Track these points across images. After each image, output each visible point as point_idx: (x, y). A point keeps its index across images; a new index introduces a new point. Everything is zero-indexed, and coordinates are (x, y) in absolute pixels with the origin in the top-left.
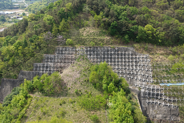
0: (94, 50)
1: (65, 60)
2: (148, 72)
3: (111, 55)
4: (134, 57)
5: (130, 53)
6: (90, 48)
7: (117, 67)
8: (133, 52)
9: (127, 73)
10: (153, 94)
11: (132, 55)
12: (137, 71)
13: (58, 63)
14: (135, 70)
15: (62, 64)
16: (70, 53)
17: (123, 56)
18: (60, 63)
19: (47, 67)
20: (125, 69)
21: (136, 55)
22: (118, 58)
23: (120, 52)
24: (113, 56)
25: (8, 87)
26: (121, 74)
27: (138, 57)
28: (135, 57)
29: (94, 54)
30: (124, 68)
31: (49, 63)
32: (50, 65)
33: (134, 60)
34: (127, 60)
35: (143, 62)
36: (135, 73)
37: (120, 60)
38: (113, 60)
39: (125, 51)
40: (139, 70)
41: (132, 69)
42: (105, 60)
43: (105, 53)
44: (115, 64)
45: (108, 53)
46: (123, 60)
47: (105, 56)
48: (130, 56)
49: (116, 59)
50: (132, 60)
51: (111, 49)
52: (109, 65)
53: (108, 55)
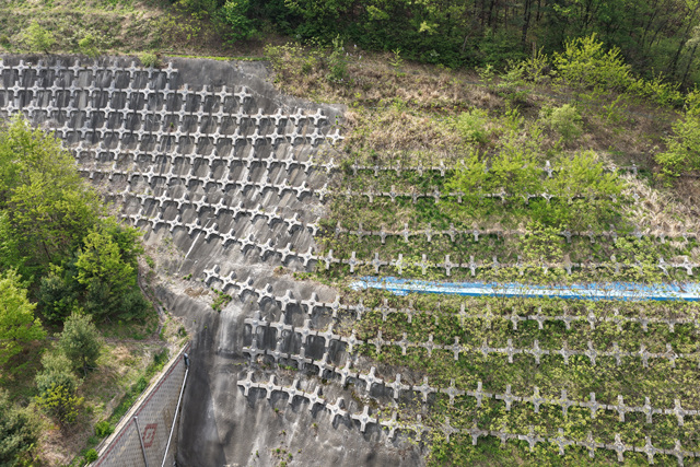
2: (304, 207)
3: (137, 102)
4: (258, 116)
5: (242, 95)
6: (34, 60)
7: (150, 174)
8: (260, 87)
9: (196, 206)
10: (291, 343)
11: (250, 104)
12: (253, 197)
14: (244, 193)
21: (270, 107)
27: (278, 116)
28: (263, 121)
30: (188, 176)
33: (255, 136)
34: (216, 135)
35: (300, 148)
36: (237, 209)
37: (178, 133)
38: (141, 132)
39: (217, 85)
40: (262, 194)
41: (230, 187)
42: (97, 129)
43: (107, 92)
44: (149, 153)
45: (123, 90)
46: (197, 134)
47: (104, 106)
48: (239, 114)
49: (161, 127)
50: (242, 137)
51: (138, 69)
52: (116, 157)
53: (119, 101)
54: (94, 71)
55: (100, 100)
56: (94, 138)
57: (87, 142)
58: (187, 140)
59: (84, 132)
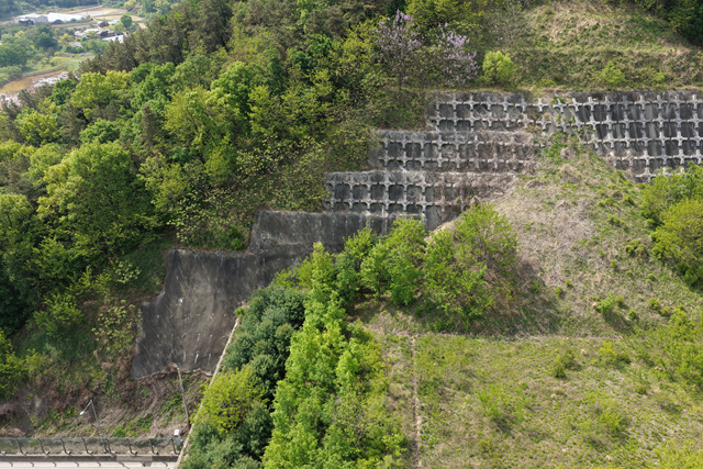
0: (617, 109)
1: (485, 154)
6: (599, 96)
13: (450, 169)
15: (469, 174)
16: (504, 123)
18: (461, 170)
19: (395, 191)
25: (200, 291)
29: (618, 127)
31: (405, 171)
32: (412, 179)
42: (675, 156)
43: (674, 123)
45: (690, 120)
47: (676, 135)
51: (701, 101)
53: (686, 130)
55: (668, 130)
56: (672, 164)
59: (664, 160)
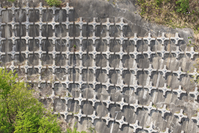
3: (47, 31)
5: (121, 24)
7: (67, 82)
8: (132, 18)
9: (105, 104)
11: (127, 30)
12: (144, 97)
14: (137, 93)
17: (93, 38)
20: (99, 87)
21: (141, 32)
22: (74, 45)
23: (80, 22)
24: (53, 38)
26: (82, 107)
27: (148, 38)
30: (94, 82)
33: (135, 53)
34: (107, 52)
35: (168, 60)
36: (136, 105)
37: (80, 52)
38: (54, 52)
39: (102, 17)
40: (151, 94)
41: (126, 89)
42: (22, 52)
43: (24, 25)
44: (62, 67)
45: (36, 23)
46: (94, 52)
47: (24, 35)
48: (121, 38)
49: (68, 48)
50: (126, 53)
51: (45, 8)
52: (40, 71)
53: (34, 31)
54: (13, 10)
55: (20, 31)
56: (21, 58)
57: (16, 61)
58: (87, 57)
59: (13, 55)
